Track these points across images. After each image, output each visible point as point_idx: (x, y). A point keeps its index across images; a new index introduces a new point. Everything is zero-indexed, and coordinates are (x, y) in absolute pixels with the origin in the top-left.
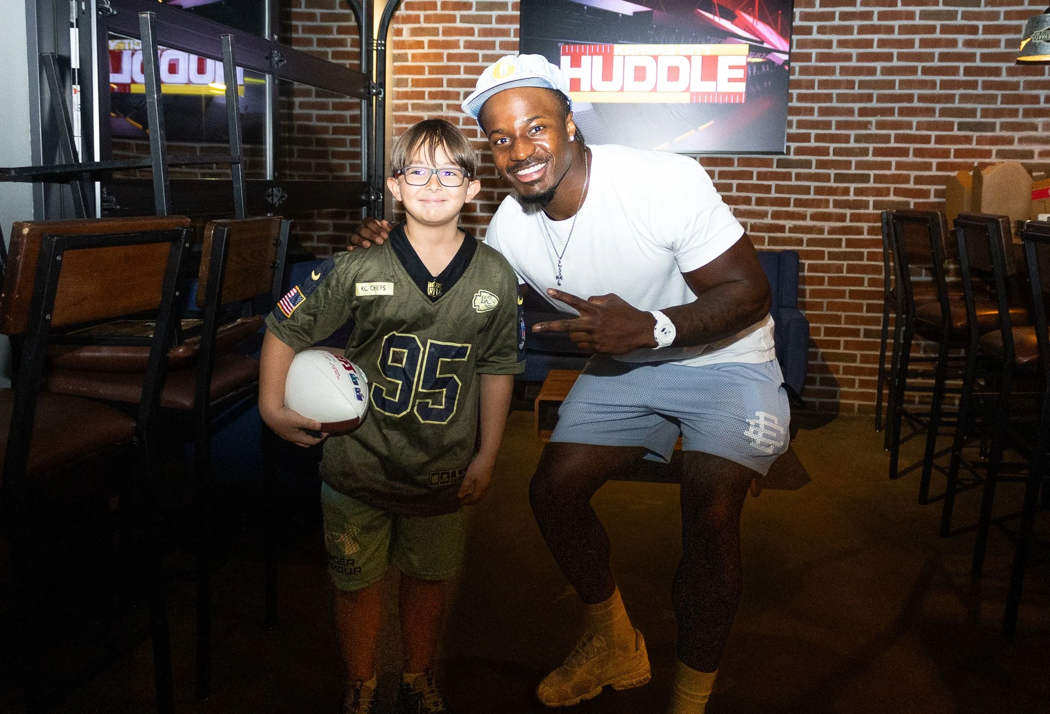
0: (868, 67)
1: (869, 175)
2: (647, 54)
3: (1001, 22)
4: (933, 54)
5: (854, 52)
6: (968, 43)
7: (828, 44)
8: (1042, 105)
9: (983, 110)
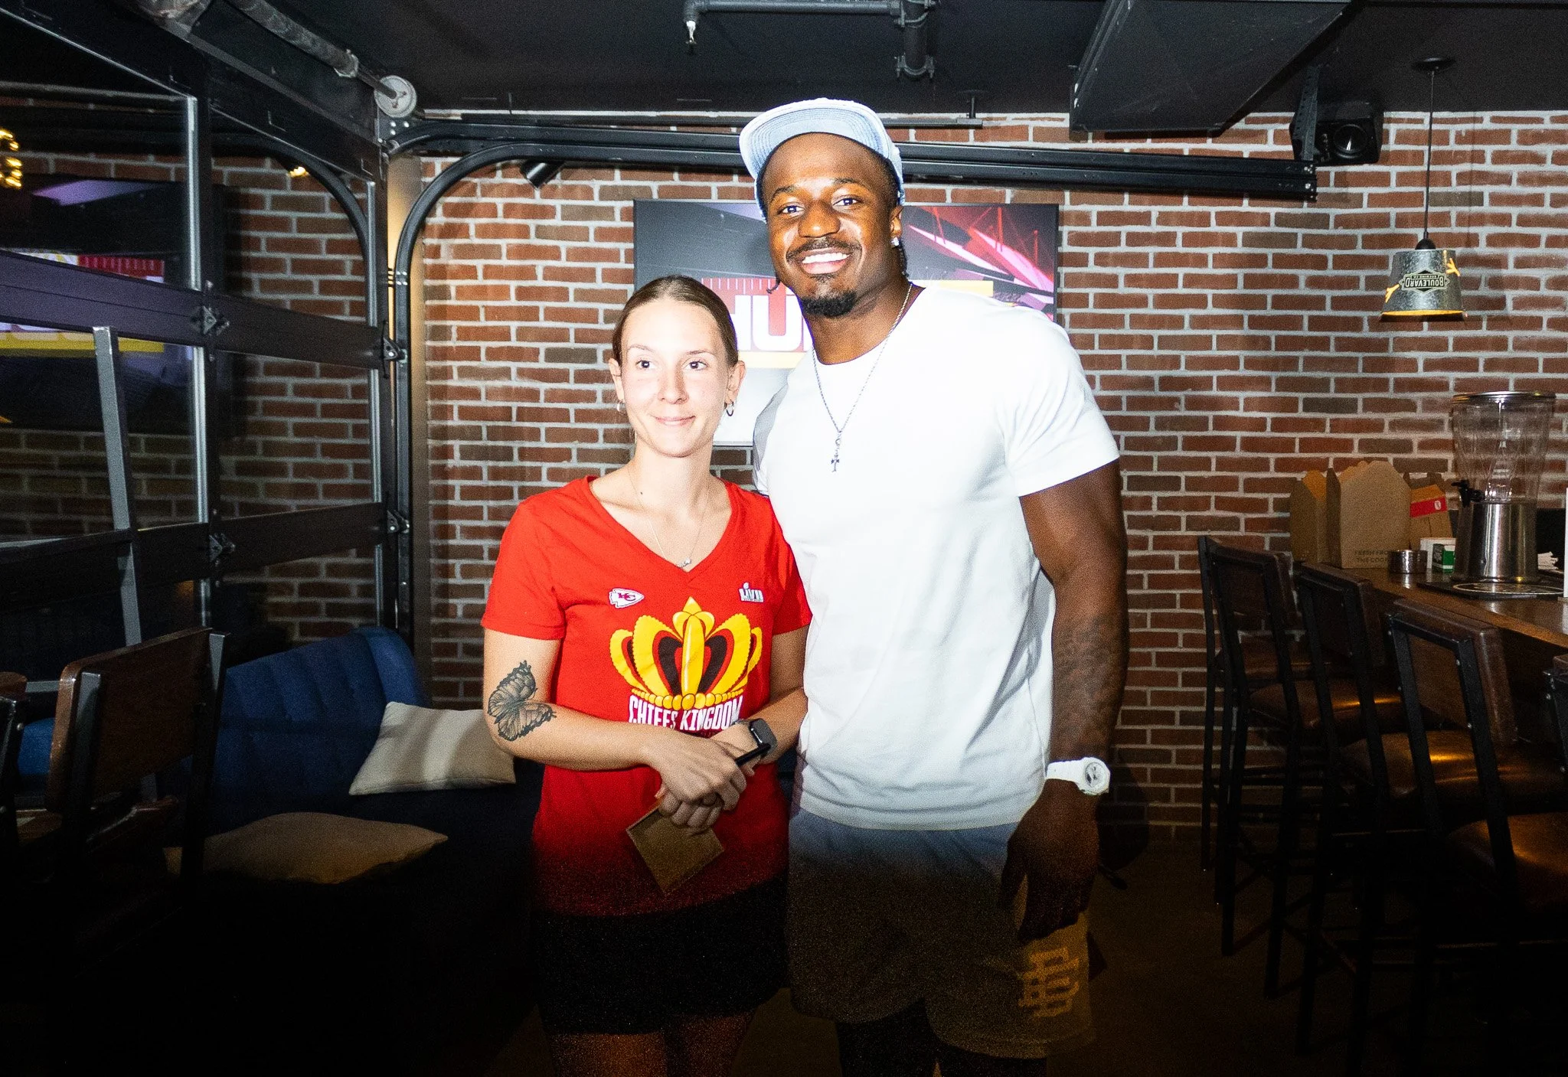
0: (1171, 317)
1: (1178, 479)
3: (1359, 251)
4: (1264, 298)
5: (1150, 293)
6: (1313, 282)
7: (1112, 281)
8: (1421, 374)
9: (1338, 381)
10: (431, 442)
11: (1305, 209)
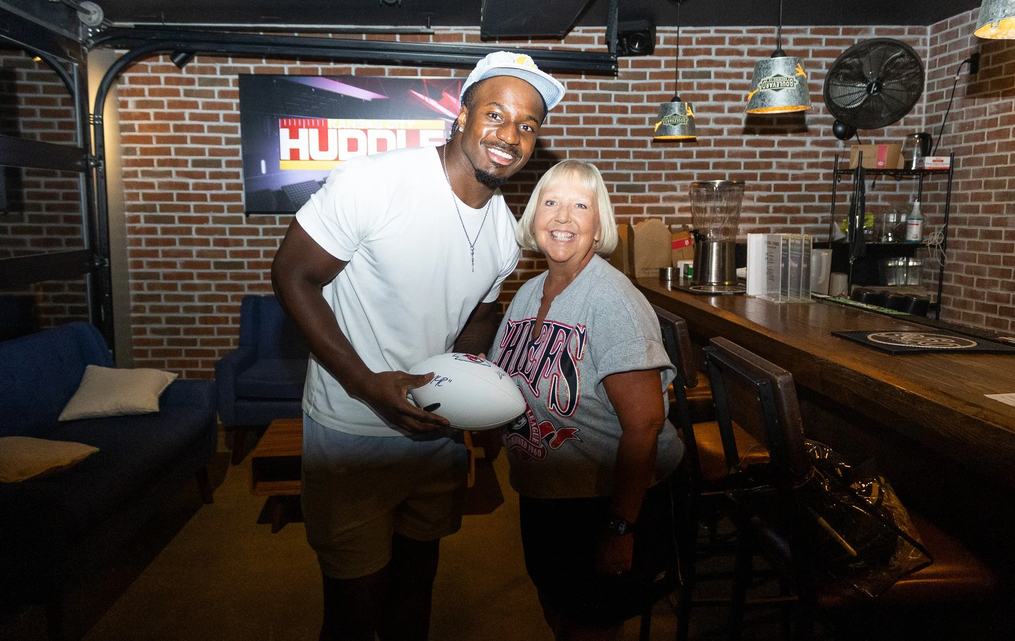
0: (544, 140)
2: (358, 127)
3: (645, 103)
4: (594, 130)
6: (620, 121)
8: (679, 171)
9: (635, 175)
10: (127, 214)
11: (615, 81)
